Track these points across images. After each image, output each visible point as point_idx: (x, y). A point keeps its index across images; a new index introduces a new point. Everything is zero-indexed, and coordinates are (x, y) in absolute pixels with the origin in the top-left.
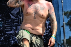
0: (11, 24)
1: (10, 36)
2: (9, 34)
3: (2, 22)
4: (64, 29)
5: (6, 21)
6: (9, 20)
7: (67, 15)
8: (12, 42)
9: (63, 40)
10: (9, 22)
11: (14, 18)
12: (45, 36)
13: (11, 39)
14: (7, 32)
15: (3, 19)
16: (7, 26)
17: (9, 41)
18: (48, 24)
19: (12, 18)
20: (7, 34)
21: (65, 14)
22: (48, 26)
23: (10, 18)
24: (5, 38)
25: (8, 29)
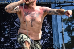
0: (15, 31)
1: (14, 42)
2: (13, 40)
3: (7, 29)
4: (63, 35)
5: (10, 28)
6: (13, 28)
7: (65, 22)
8: (16, 47)
9: (62, 45)
10: (14, 29)
11: (18, 25)
12: (44, 43)
13: (15, 44)
14: (11, 38)
15: (8, 26)
16: (11, 32)
17: (14, 46)
18: (47, 33)
19: (16, 26)
20: (12, 40)
21: (64, 21)
22: (48, 34)
23: (14, 26)
24: (10, 43)
25: (12, 35)
